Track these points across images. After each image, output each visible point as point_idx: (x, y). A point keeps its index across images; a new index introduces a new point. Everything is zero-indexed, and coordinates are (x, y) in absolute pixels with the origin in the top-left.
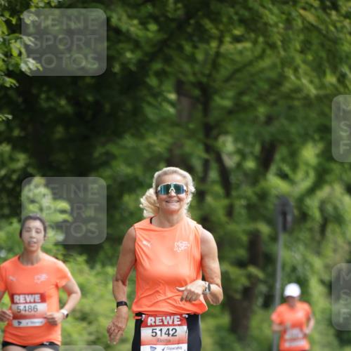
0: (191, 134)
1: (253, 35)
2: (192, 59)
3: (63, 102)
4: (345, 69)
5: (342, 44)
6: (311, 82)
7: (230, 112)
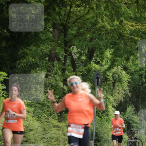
0: (59, 45)
1: (84, 4)
2: (59, 14)
3: (5, 31)
4: (123, 19)
5: (122, 8)
6: (109, 24)
7: (75, 36)
